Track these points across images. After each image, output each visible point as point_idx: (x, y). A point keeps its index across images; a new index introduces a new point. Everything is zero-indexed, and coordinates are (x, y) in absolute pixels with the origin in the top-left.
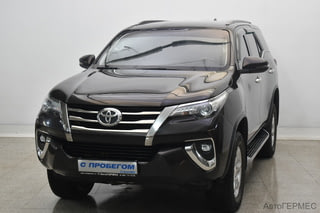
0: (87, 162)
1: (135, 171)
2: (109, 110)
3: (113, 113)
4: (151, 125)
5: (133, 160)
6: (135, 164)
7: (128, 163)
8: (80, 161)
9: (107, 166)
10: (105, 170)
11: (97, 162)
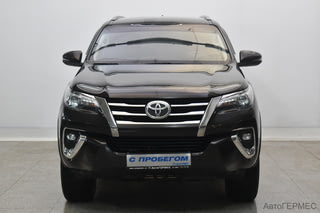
0: (137, 156)
1: (189, 162)
2: (158, 102)
3: (162, 106)
4: (202, 116)
5: (187, 152)
6: (189, 155)
7: (181, 155)
8: (128, 156)
9: (159, 159)
10: (157, 164)
11: (148, 155)
